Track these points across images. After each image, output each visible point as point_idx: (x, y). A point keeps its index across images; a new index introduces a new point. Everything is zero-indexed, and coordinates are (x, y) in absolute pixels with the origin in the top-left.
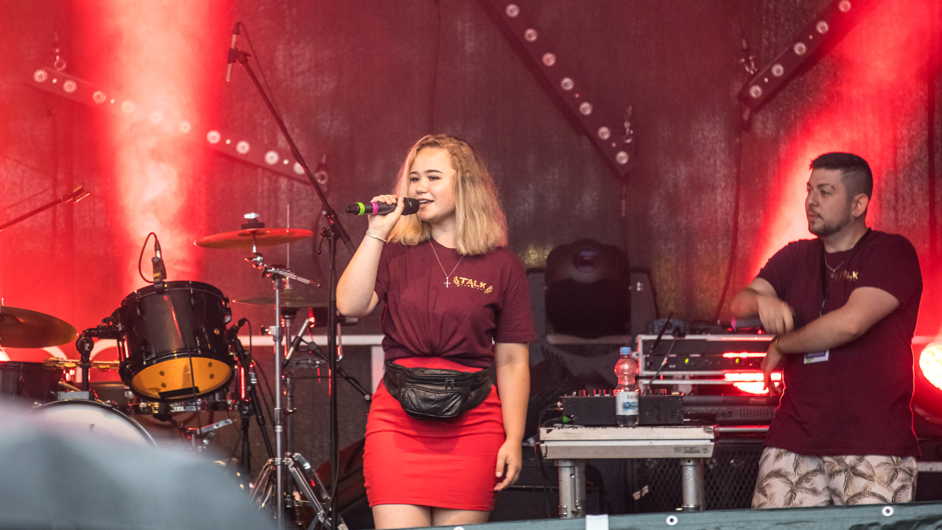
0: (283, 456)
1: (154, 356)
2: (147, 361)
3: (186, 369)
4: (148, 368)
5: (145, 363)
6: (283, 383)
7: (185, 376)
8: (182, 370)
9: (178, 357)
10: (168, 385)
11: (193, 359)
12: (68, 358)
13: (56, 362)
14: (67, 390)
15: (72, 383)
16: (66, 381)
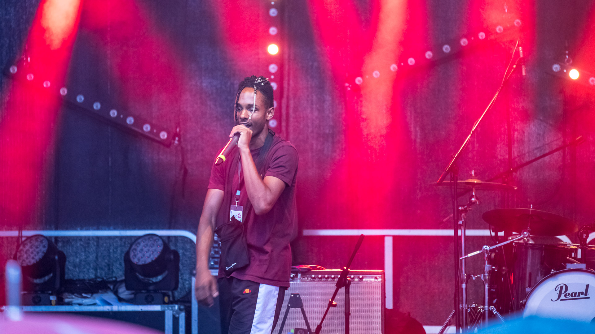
12: (573, 242)
13: (565, 245)
14: (572, 262)
15: (575, 258)
16: (571, 257)
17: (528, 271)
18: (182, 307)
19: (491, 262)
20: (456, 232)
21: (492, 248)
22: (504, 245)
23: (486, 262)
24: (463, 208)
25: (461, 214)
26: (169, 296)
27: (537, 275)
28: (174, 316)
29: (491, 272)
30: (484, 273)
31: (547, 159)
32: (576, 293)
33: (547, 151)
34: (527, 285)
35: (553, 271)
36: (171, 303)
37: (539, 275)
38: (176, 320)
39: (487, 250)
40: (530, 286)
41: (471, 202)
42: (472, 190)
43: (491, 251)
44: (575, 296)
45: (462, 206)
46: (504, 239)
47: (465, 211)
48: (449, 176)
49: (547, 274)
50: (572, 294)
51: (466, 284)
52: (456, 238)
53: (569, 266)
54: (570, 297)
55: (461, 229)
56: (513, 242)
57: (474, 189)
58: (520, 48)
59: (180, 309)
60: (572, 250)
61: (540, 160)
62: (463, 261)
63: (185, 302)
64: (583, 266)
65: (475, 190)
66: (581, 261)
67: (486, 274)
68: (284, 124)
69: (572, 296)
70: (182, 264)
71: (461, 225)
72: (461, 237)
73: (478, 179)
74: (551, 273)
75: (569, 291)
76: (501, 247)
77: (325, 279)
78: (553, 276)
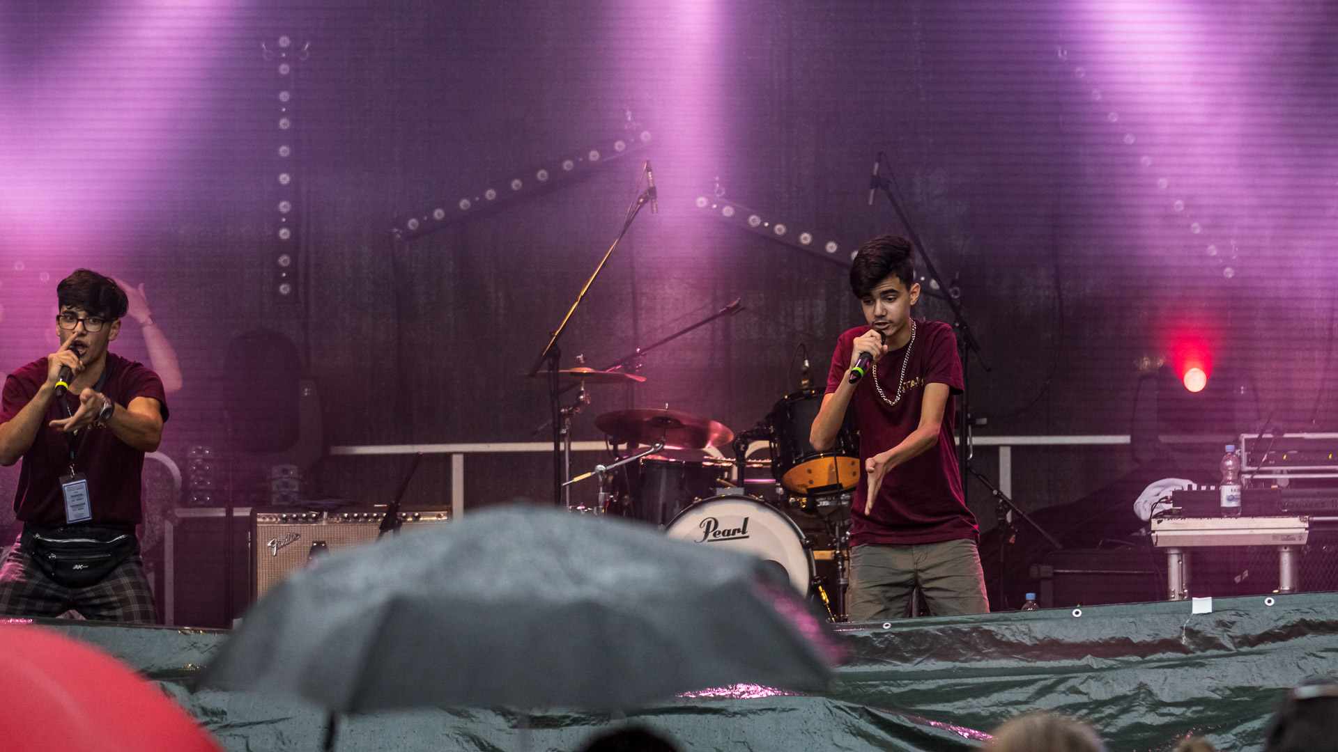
1: (802, 455)
2: (796, 460)
3: (831, 467)
4: (797, 467)
5: (794, 462)
7: (830, 474)
8: (827, 468)
9: (824, 456)
10: (814, 481)
11: (837, 458)
12: (726, 457)
13: (715, 461)
14: (724, 486)
15: (728, 480)
16: (722, 478)
17: (661, 500)
19: (610, 488)
20: (557, 446)
21: (608, 468)
22: (626, 464)
23: (601, 489)
24: (566, 410)
25: (564, 420)
27: (674, 506)
29: (609, 504)
30: (597, 504)
31: (688, 335)
32: (729, 531)
33: (689, 325)
35: (697, 499)
37: (678, 505)
39: (601, 471)
40: (664, 522)
41: (579, 401)
42: (580, 384)
43: (607, 472)
44: (728, 535)
45: (564, 407)
46: (627, 454)
47: (570, 414)
48: (546, 363)
49: (689, 506)
50: (724, 532)
52: (557, 454)
53: (720, 492)
54: (722, 537)
55: (564, 441)
56: (639, 459)
57: (583, 382)
60: (725, 469)
61: (679, 338)
62: (568, 487)
63: (155, 557)
64: (740, 492)
65: (585, 383)
66: (739, 483)
67: (601, 507)
68: (301, 289)
69: (723, 535)
70: (149, 501)
71: (564, 435)
72: (564, 452)
73: (589, 367)
74: (695, 502)
75: (721, 528)
76: (621, 466)
77: (363, 520)
78: (698, 506)
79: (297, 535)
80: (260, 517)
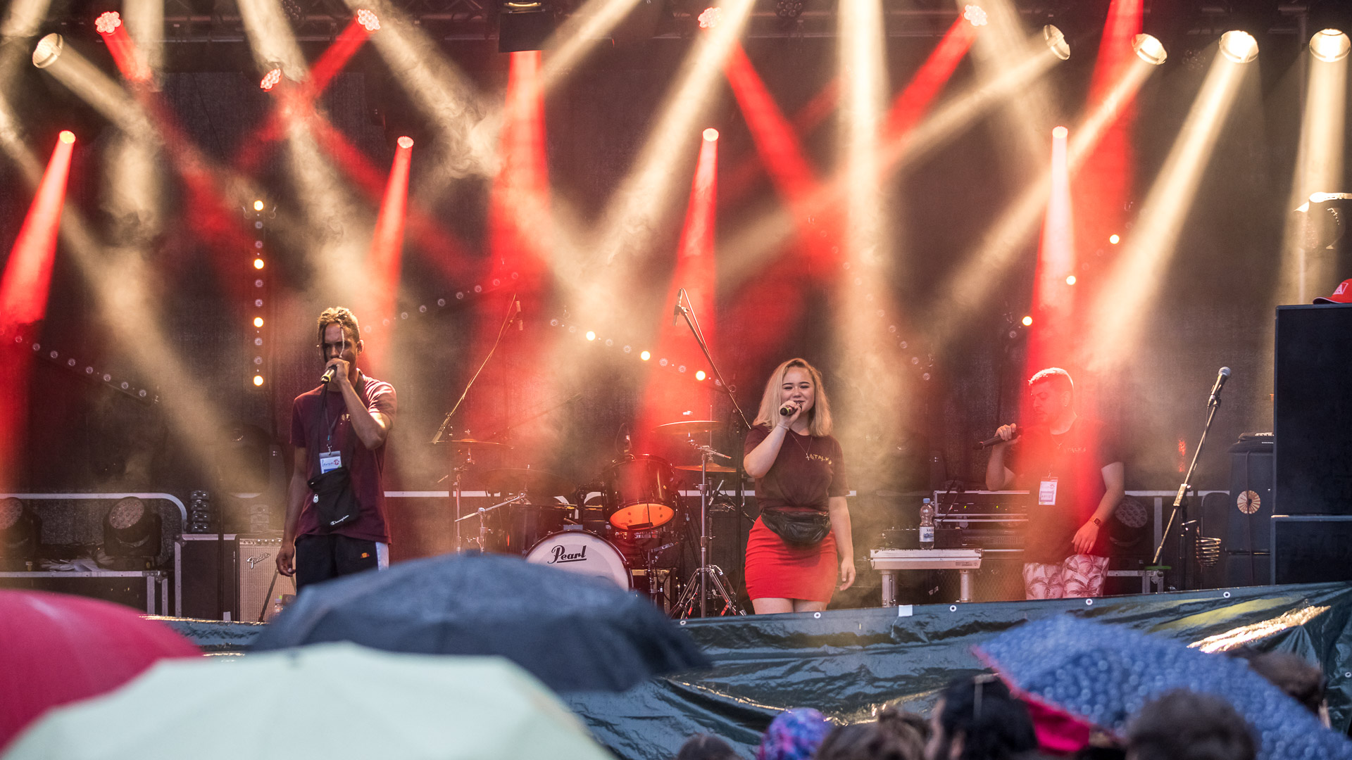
0: (705, 567)
1: (624, 502)
2: (620, 506)
3: (645, 511)
4: (620, 510)
5: (618, 508)
6: (707, 521)
7: (644, 516)
8: (642, 512)
9: (640, 503)
10: (633, 521)
11: (649, 504)
12: (570, 503)
13: (563, 506)
14: (569, 523)
15: (573, 519)
16: (568, 518)
17: (524, 533)
18: (165, 573)
19: (487, 523)
20: (451, 494)
21: (487, 509)
22: (500, 507)
23: (482, 524)
24: (458, 469)
25: (457, 476)
26: (151, 562)
27: (534, 537)
28: (156, 582)
29: (487, 535)
30: (479, 536)
32: (572, 555)
34: (524, 548)
35: (551, 533)
36: (154, 568)
37: (536, 537)
38: (158, 587)
39: (482, 512)
40: (526, 549)
41: (466, 462)
42: (467, 450)
43: (486, 512)
44: (572, 558)
45: (456, 467)
46: (501, 499)
47: (460, 472)
49: (543, 536)
50: (569, 555)
51: (461, 547)
52: (451, 500)
53: (567, 528)
54: (567, 559)
55: (456, 490)
56: (509, 503)
57: (470, 449)
58: (518, 303)
59: (162, 574)
60: (569, 511)
62: (458, 523)
63: (168, 568)
64: (580, 527)
65: (472, 449)
66: (578, 522)
67: (482, 537)
68: (272, 382)
69: (568, 558)
70: (164, 528)
71: (456, 486)
72: (456, 497)
73: (474, 438)
74: (549, 535)
75: (566, 553)
76: (496, 508)
78: (550, 537)
79: (268, 554)
80: (242, 541)
